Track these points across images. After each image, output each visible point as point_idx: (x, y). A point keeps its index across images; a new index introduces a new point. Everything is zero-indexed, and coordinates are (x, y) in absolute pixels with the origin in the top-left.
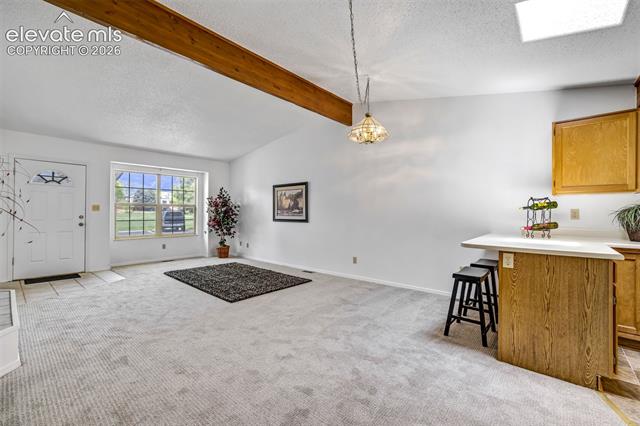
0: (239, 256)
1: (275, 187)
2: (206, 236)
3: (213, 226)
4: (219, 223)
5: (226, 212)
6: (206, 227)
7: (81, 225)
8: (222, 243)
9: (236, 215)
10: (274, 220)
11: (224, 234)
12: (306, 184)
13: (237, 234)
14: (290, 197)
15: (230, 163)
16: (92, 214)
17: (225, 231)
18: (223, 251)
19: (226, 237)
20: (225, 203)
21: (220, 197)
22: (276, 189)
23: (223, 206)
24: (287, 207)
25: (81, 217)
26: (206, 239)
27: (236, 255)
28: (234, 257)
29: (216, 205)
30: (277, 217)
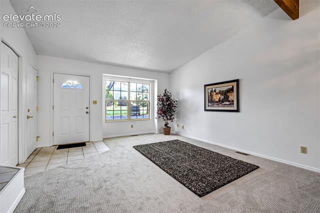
0: (177, 134)
1: (206, 86)
2: (156, 121)
3: (161, 114)
4: (165, 112)
5: (169, 105)
6: (156, 115)
7: (87, 113)
8: (166, 125)
9: (175, 107)
10: (206, 110)
11: (168, 119)
12: (237, 81)
13: (175, 119)
14: (221, 93)
15: (170, 73)
16: (93, 106)
17: (169, 117)
18: (167, 131)
19: (169, 121)
20: (168, 99)
21: (165, 96)
22: (207, 87)
23: (167, 101)
24: (217, 100)
25: (87, 108)
26: (156, 122)
27: (174, 133)
28: (173, 134)
29: (163, 100)
30: (207, 108)
